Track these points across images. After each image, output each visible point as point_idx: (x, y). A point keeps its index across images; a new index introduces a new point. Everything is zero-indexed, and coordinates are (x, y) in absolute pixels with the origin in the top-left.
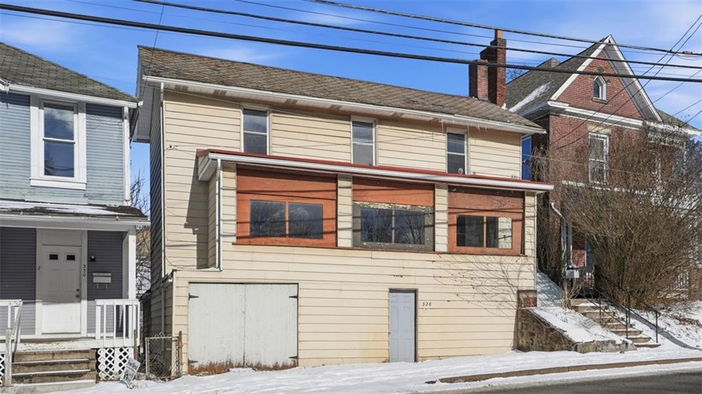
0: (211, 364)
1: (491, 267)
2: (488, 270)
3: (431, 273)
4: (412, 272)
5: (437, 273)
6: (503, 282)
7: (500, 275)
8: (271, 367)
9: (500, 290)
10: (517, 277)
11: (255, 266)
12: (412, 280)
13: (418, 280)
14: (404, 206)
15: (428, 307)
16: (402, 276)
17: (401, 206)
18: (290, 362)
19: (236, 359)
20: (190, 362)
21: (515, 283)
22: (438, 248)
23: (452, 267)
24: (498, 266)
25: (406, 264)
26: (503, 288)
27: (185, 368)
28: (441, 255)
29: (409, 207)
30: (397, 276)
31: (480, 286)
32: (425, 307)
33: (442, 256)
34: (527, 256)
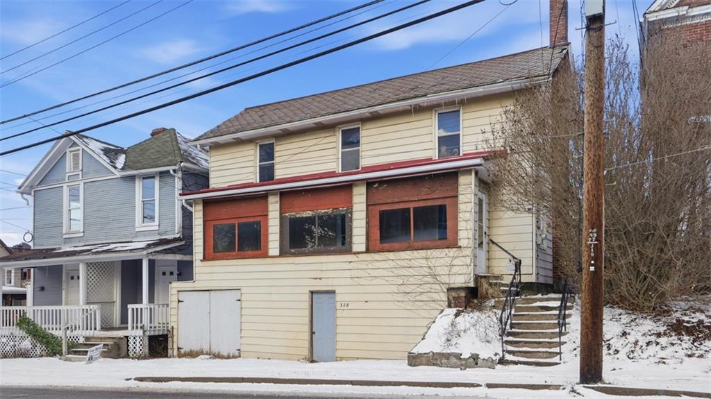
0: (191, 351)
1: (414, 263)
2: (411, 267)
3: (347, 274)
4: (330, 274)
5: (355, 273)
6: (429, 279)
7: (426, 271)
8: (226, 356)
9: (426, 288)
10: (448, 273)
11: (214, 276)
12: (330, 282)
13: (336, 282)
14: (326, 211)
15: (346, 307)
16: (320, 279)
17: (323, 211)
18: (237, 353)
19: (206, 349)
20: (179, 348)
21: (445, 279)
22: (355, 248)
23: (370, 266)
24: (424, 261)
25: (324, 267)
26: (429, 285)
27: (175, 353)
28: (358, 255)
29: (330, 210)
30: (316, 279)
31: (402, 285)
32: (343, 308)
33: (360, 256)
34: (460, 247)
